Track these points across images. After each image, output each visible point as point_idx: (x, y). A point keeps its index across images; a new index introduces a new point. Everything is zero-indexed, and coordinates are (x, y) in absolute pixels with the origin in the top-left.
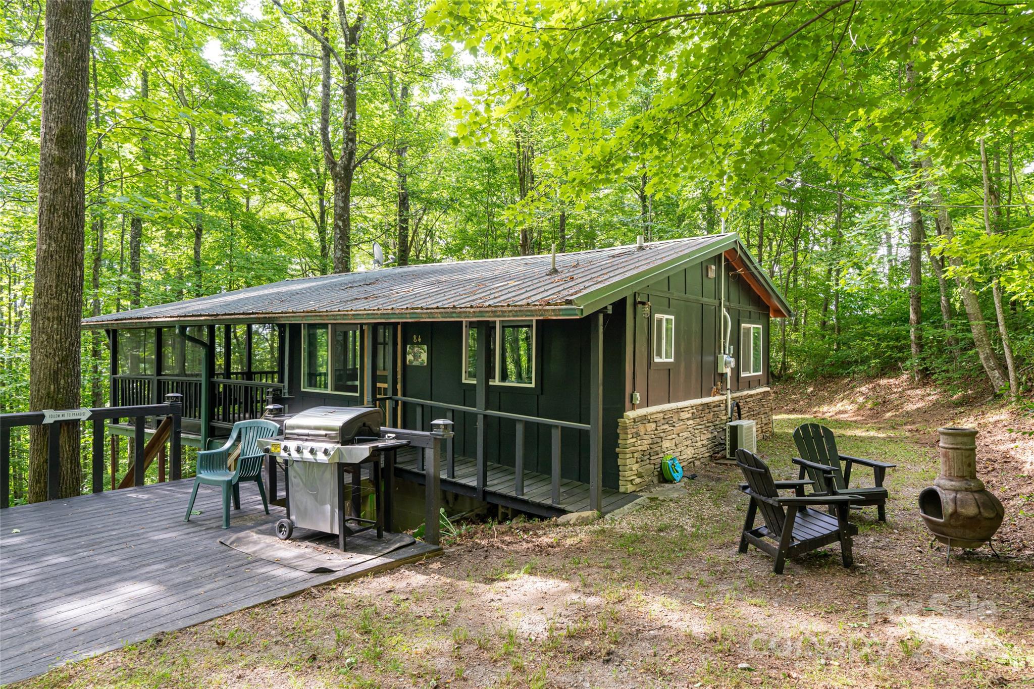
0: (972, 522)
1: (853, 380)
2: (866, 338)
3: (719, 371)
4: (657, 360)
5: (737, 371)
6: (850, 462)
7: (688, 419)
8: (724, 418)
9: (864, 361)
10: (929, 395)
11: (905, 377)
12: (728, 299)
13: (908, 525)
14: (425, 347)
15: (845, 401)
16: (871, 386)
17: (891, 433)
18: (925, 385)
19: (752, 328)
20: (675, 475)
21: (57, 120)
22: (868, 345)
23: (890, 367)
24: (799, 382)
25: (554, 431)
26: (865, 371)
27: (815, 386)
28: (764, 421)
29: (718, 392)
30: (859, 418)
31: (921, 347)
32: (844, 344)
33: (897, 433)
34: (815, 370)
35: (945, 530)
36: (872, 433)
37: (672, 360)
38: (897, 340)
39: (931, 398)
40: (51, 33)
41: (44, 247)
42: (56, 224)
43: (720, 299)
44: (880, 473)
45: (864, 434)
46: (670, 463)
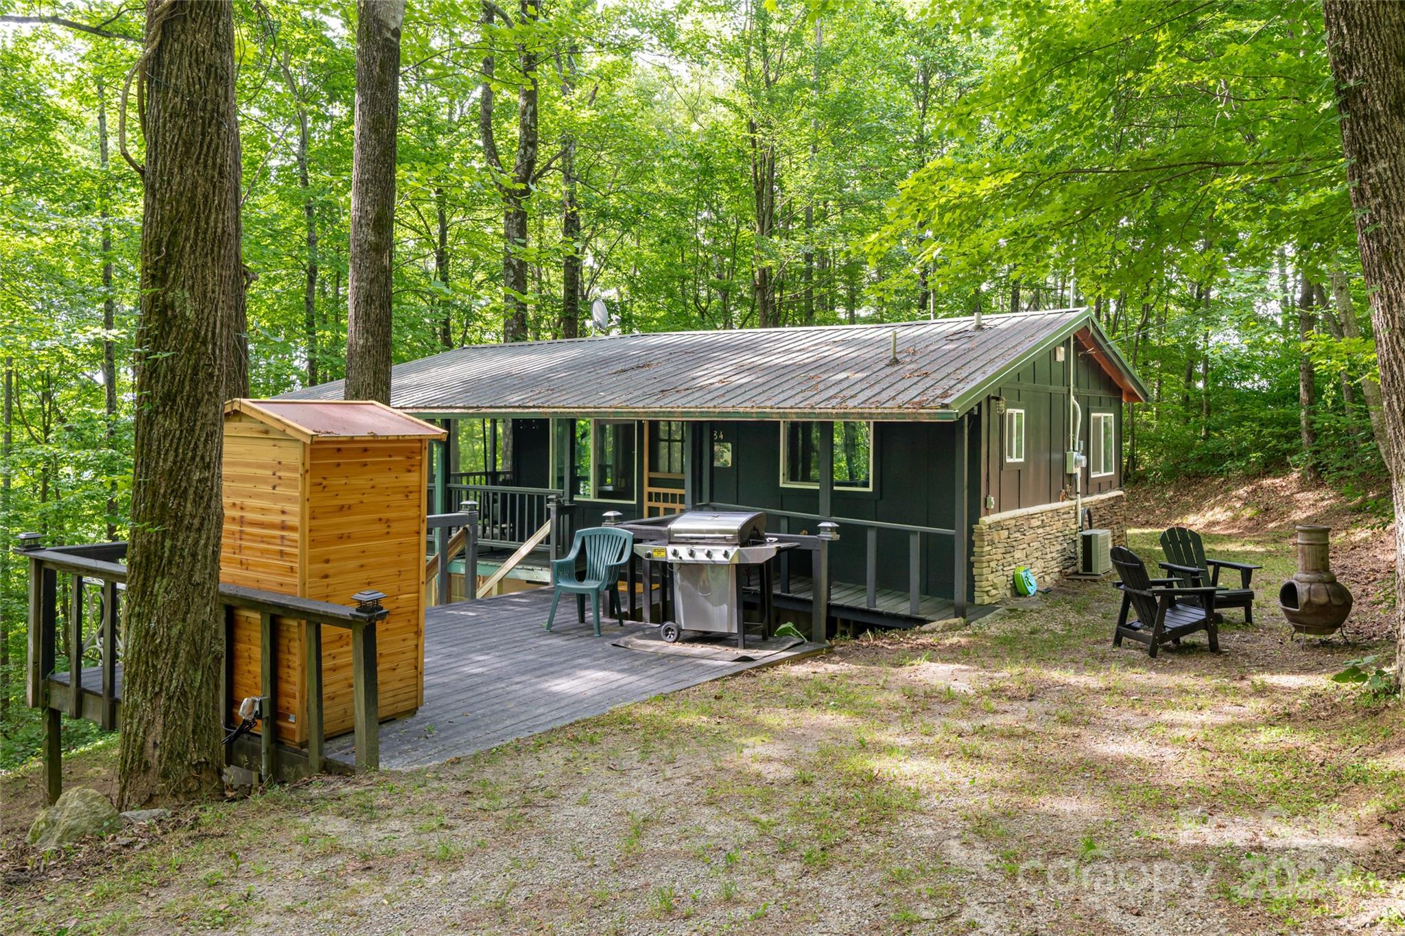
0: (1323, 609)
1: (1228, 479)
2: (1245, 423)
3: (1069, 471)
4: (1009, 460)
5: (1086, 471)
6: (1217, 566)
7: (1038, 527)
8: (1074, 527)
9: (1243, 454)
10: (1323, 499)
11: (1295, 475)
12: (1077, 385)
13: (1275, 626)
14: (729, 445)
15: (1217, 509)
16: (1251, 488)
17: (1271, 547)
18: (1318, 486)
19: (1104, 418)
20: (1029, 588)
21: (373, 203)
22: (1247, 432)
23: (1275, 464)
24: (1153, 483)
25: (912, 537)
26: (1243, 468)
27: (1177, 490)
28: (1117, 534)
29: (1067, 496)
30: (1235, 531)
31: (1314, 435)
32: (1216, 430)
33: (1279, 546)
34: (1176, 465)
35: (1301, 618)
36: (1249, 547)
37: (1022, 460)
38: (1284, 426)
39: (1325, 503)
40: (365, 108)
41: (361, 342)
42: (373, 316)
43: (1069, 386)
44: (1247, 574)
45: (1239, 549)
46: (1023, 574)
